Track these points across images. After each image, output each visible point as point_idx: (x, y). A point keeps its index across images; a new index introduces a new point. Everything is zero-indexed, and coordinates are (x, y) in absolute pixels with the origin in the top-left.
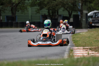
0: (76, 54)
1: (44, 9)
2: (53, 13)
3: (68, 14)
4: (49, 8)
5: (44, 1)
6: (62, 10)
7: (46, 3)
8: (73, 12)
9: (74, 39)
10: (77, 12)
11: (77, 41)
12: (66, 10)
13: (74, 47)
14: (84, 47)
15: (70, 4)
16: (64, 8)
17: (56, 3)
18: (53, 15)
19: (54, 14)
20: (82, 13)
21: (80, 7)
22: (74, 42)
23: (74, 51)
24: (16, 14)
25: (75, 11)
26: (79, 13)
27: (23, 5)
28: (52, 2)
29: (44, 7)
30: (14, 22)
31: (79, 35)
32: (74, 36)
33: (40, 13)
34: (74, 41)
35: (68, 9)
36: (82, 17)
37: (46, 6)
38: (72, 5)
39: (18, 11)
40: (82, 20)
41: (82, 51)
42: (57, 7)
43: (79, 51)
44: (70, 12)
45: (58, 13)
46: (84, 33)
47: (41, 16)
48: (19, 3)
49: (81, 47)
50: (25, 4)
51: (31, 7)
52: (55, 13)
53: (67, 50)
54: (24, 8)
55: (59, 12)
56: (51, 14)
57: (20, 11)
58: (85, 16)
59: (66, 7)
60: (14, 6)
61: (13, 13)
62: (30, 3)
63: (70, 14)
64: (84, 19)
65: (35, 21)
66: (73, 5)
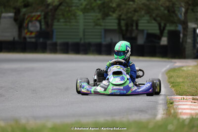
0: (180, 111)
1: (110, 18)
2: (127, 25)
3: (157, 28)
4: (120, 16)
5: (111, 2)
6: (146, 21)
7: (114, 5)
8: (168, 25)
9: (172, 80)
10: (177, 26)
11: (179, 83)
12: (153, 21)
13: (174, 95)
14: (194, 97)
15: (162, 9)
16: (151, 16)
17: (135, 6)
18: (127, 30)
19: (130, 28)
20: (186, 28)
21: (183, 14)
22: (173, 86)
23: (175, 103)
24: (54, 27)
25: (173, 22)
26: (180, 28)
27: (67, 9)
28: (125, 4)
29: (111, 13)
30: (49, 42)
31: (181, 71)
32: (172, 74)
33: (101, 25)
34: (173, 83)
35: (158, 19)
36: (185, 35)
37: (114, 12)
38: (166, 12)
39: (58, 21)
40: (186, 42)
41: (191, 103)
42: (136, 14)
43: (184, 103)
44: (162, 25)
45: (137, 26)
46: (190, 68)
47: (103, 31)
48: (60, 4)
49: (188, 97)
50: (72, 6)
51: (84, 13)
52: (132, 25)
53: (161, 102)
54: (69, 14)
55: (140, 25)
56: (124, 28)
57: (62, 20)
58: (192, 33)
59: (154, 15)
60: (51, 10)
61: (47, 24)
62: (81, 4)
63: (162, 28)
64: (189, 40)
65: (90, 40)
66: (169, 11)
